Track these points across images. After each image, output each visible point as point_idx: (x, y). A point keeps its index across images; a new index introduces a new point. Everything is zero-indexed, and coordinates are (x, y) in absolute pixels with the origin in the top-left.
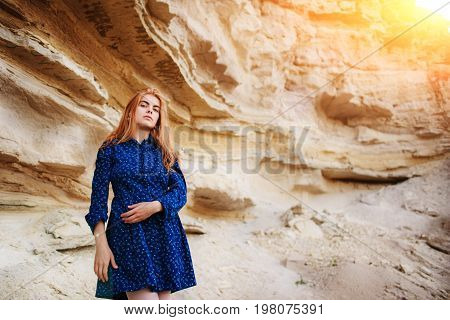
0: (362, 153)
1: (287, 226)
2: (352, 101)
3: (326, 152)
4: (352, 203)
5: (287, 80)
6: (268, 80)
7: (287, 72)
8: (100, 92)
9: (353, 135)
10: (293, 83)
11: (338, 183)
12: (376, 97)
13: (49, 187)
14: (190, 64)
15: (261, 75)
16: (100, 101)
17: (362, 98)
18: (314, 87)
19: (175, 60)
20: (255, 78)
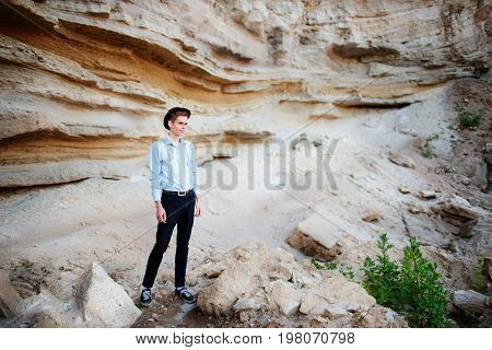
2: (359, 46)
3: (338, 88)
5: (302, 38)
6: (280, 47)
7: (300, 32)
9: (365, 70)
10: (307, 39)
11: (352, 110)
12: (384, 39)
15: (274, 44)
17: (370, 42)
18: (324, 41)
19: (202, 68)
20: (270, 47)
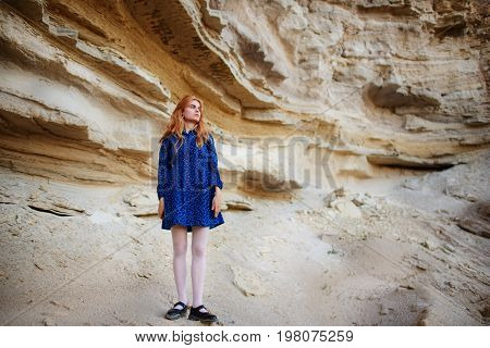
0: (409, 141)
1: (329, 207)
2: (399, 91)
3: (372, 140)
4: (396, 188)
5: (335, 71)
6: (315, 73)
7: (335, 64)
8: (164, 93)
9: (400, 123)
10: (340, 74)
11: (384, 169)
12: (424, 87)
13: (125, 168)
14: (239, 63)
15: (308, 69)
16: (165, 99)
17: (409, 88)
18: (361, 78)
19: (226, 62)
20: (303, 71)
